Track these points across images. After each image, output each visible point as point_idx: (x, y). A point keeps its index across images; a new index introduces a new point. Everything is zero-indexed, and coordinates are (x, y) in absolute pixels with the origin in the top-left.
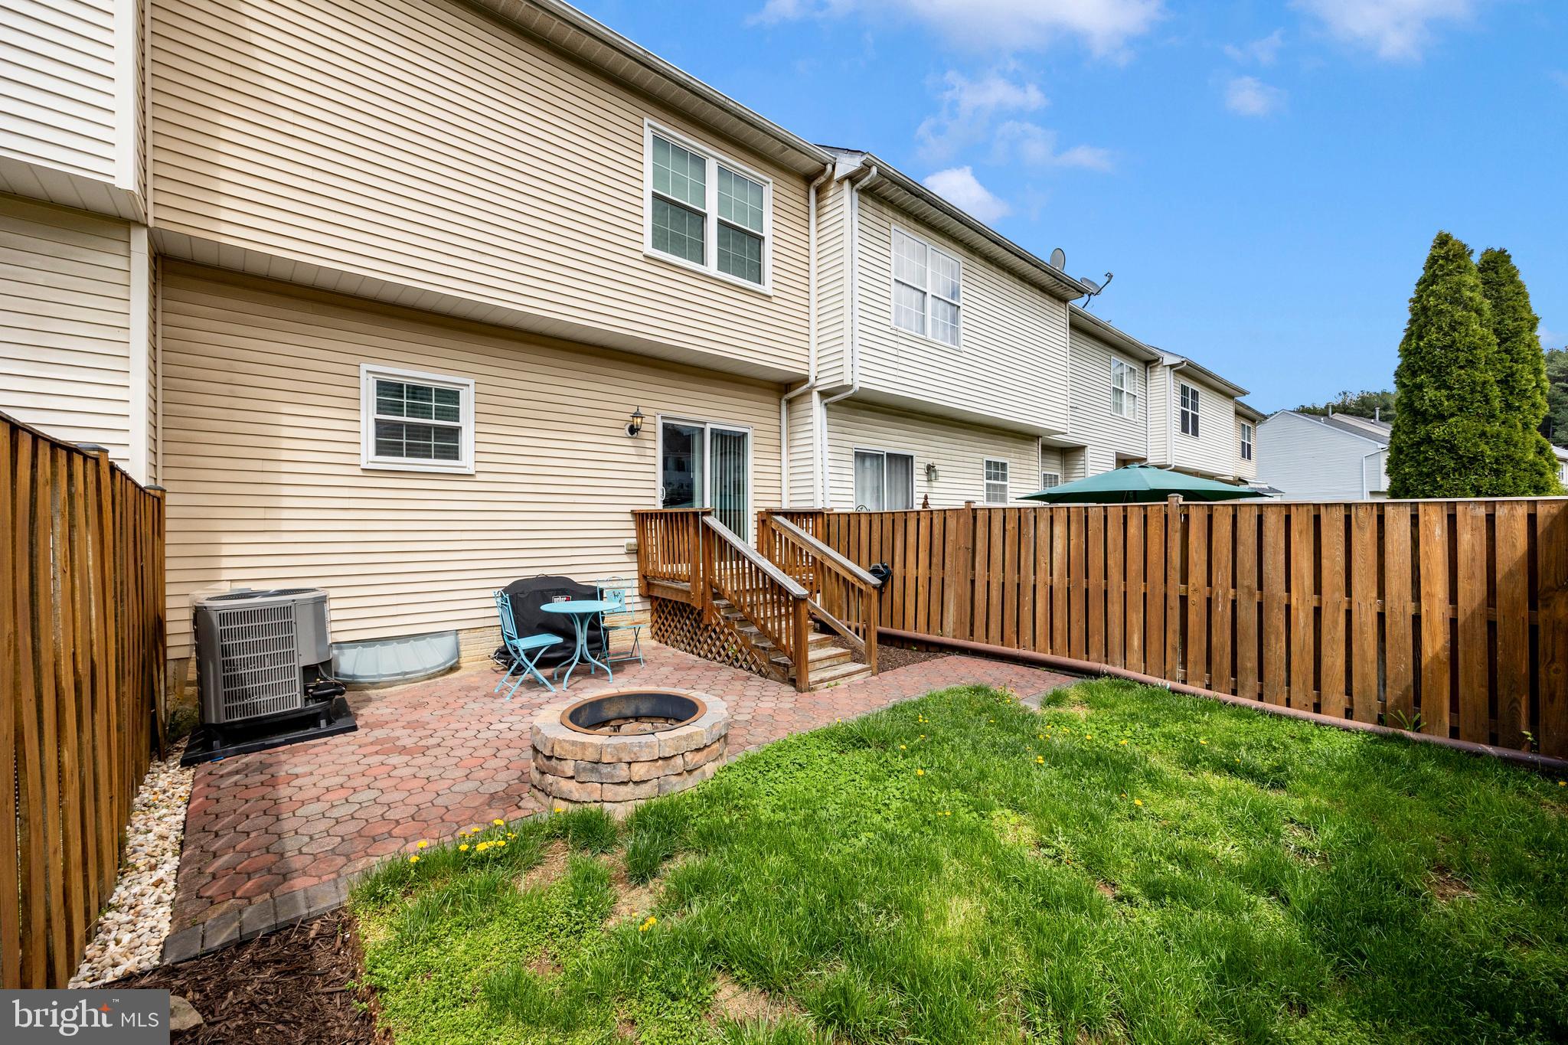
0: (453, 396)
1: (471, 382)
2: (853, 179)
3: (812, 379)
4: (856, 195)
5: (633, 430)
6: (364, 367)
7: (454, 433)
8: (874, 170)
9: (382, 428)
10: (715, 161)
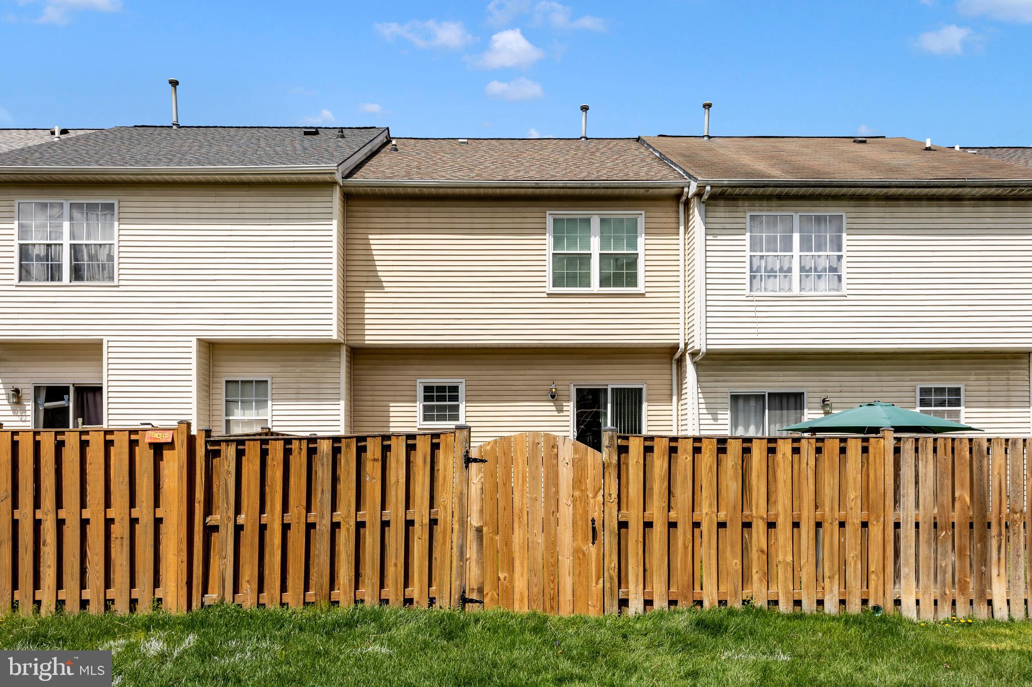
0: (455, 389)
1: (463, 380)
2: (699, 195)
3: (682, 346)
4: (703, 206)
5: (553, 397)
6: (418, 381)
7: (456, 408)
8: (708, 188)
9: (426, 408)
10: (597, 216)
